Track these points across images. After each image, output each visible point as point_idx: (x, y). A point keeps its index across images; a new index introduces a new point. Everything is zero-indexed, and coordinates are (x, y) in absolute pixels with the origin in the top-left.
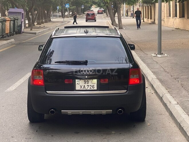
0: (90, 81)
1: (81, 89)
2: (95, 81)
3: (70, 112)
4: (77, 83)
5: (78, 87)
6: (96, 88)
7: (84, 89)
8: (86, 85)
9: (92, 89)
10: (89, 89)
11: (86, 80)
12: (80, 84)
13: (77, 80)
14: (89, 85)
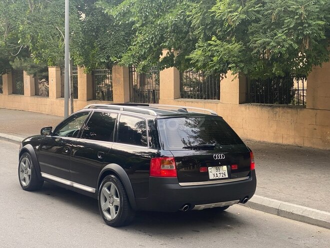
0: (221, 168)
1: (215, 178)
2: (225, 168)
3: (202, 207)
4: (209, 170)
5: (211, 177)
6: (227, 176)
7: (217, 178)
8: (218, 173)
9: (224, 177)
10: (221, 177)
11: (217, 167)
12: (213, 172)
13: (209, 168)
14: (221, 172)
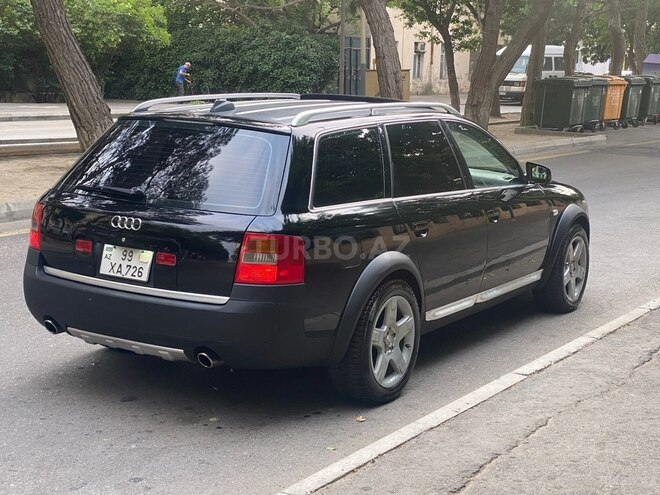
0: (137, 254)
1: (111, 274)
2: (148, 255)
4: (105, 252)
5: (104, 269)
6: (144, 278)
7: (119, 275)
8: (125, 264)
9: (137, 278)
10: (129, 276)
11: (129, 250)
12: (112, 258)
13: (106, 246)
14: (132, 264)
